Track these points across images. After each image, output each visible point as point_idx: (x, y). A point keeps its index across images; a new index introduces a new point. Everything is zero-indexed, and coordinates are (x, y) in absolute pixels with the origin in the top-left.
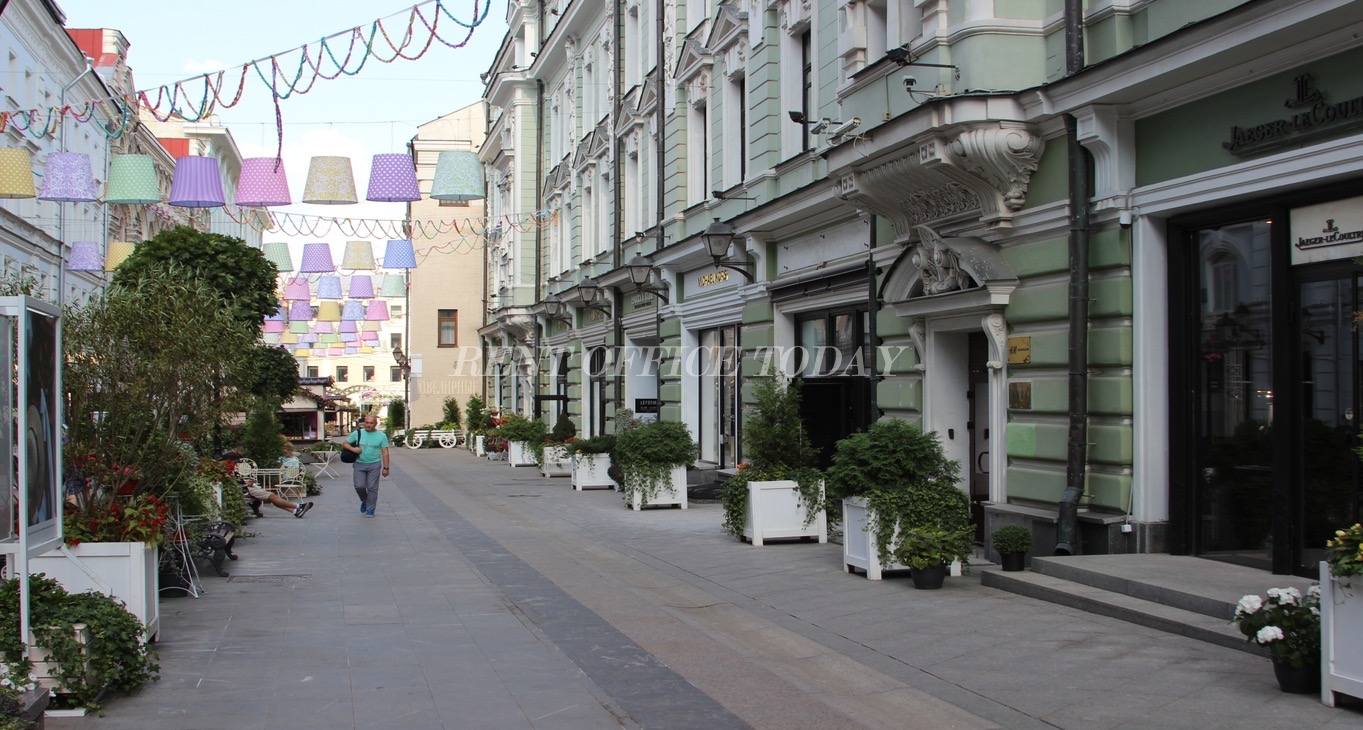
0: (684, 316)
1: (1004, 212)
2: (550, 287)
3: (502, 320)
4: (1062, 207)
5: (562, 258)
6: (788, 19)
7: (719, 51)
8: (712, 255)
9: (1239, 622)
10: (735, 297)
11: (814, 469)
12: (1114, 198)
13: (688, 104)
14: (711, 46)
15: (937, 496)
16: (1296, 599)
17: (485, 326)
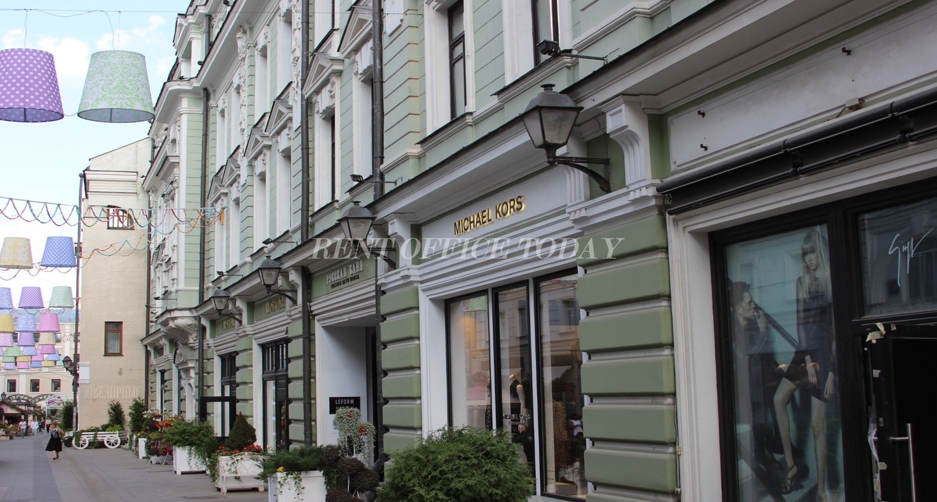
5: (228, 255)
17: (148, 335)
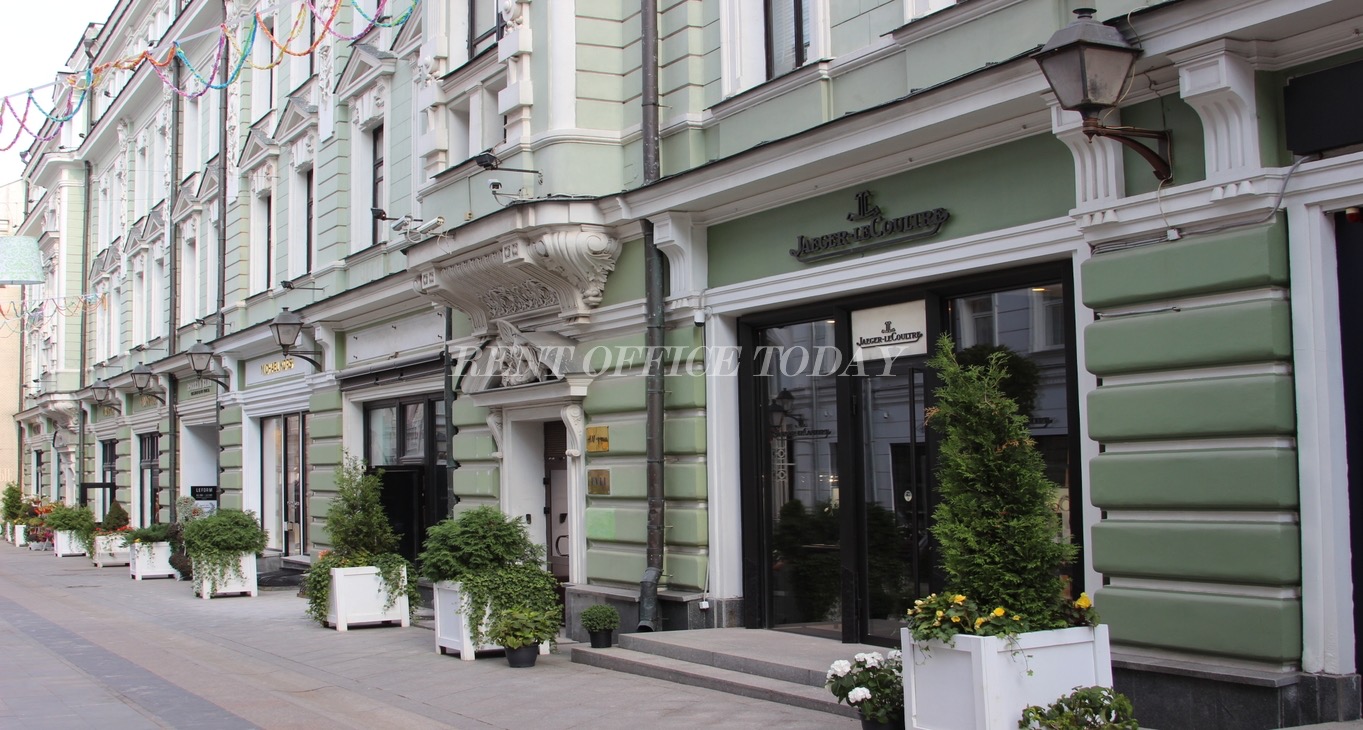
0: (246, 404)
1: (582, 309)
2: (95, 372)
3: (44, 405)
4: (640, 305)
5: (109, 342)
6: (360, 114)
7: (286, 143)
8: (281, 344)
9: (831, 685)
10: (302, 385)
11: (395, 555)
12: (688, 298)
13: (252, 193)
14: (278, 137)
15: (526, 579)
16: (879, 663)
17: (21, 411)
